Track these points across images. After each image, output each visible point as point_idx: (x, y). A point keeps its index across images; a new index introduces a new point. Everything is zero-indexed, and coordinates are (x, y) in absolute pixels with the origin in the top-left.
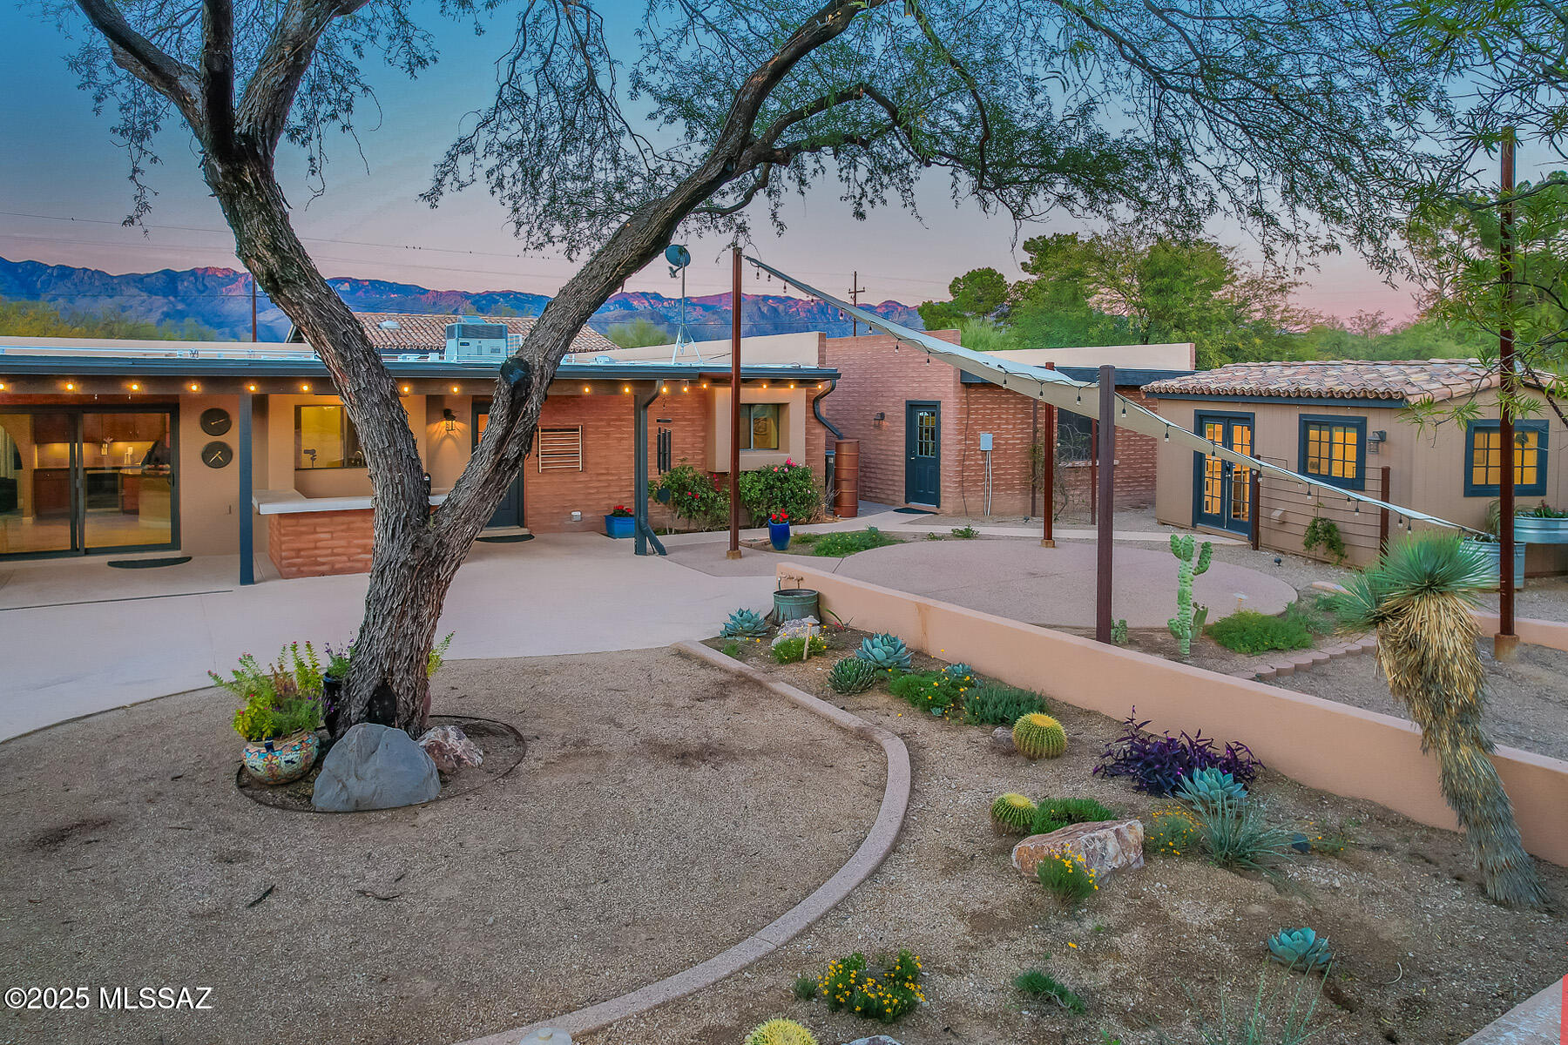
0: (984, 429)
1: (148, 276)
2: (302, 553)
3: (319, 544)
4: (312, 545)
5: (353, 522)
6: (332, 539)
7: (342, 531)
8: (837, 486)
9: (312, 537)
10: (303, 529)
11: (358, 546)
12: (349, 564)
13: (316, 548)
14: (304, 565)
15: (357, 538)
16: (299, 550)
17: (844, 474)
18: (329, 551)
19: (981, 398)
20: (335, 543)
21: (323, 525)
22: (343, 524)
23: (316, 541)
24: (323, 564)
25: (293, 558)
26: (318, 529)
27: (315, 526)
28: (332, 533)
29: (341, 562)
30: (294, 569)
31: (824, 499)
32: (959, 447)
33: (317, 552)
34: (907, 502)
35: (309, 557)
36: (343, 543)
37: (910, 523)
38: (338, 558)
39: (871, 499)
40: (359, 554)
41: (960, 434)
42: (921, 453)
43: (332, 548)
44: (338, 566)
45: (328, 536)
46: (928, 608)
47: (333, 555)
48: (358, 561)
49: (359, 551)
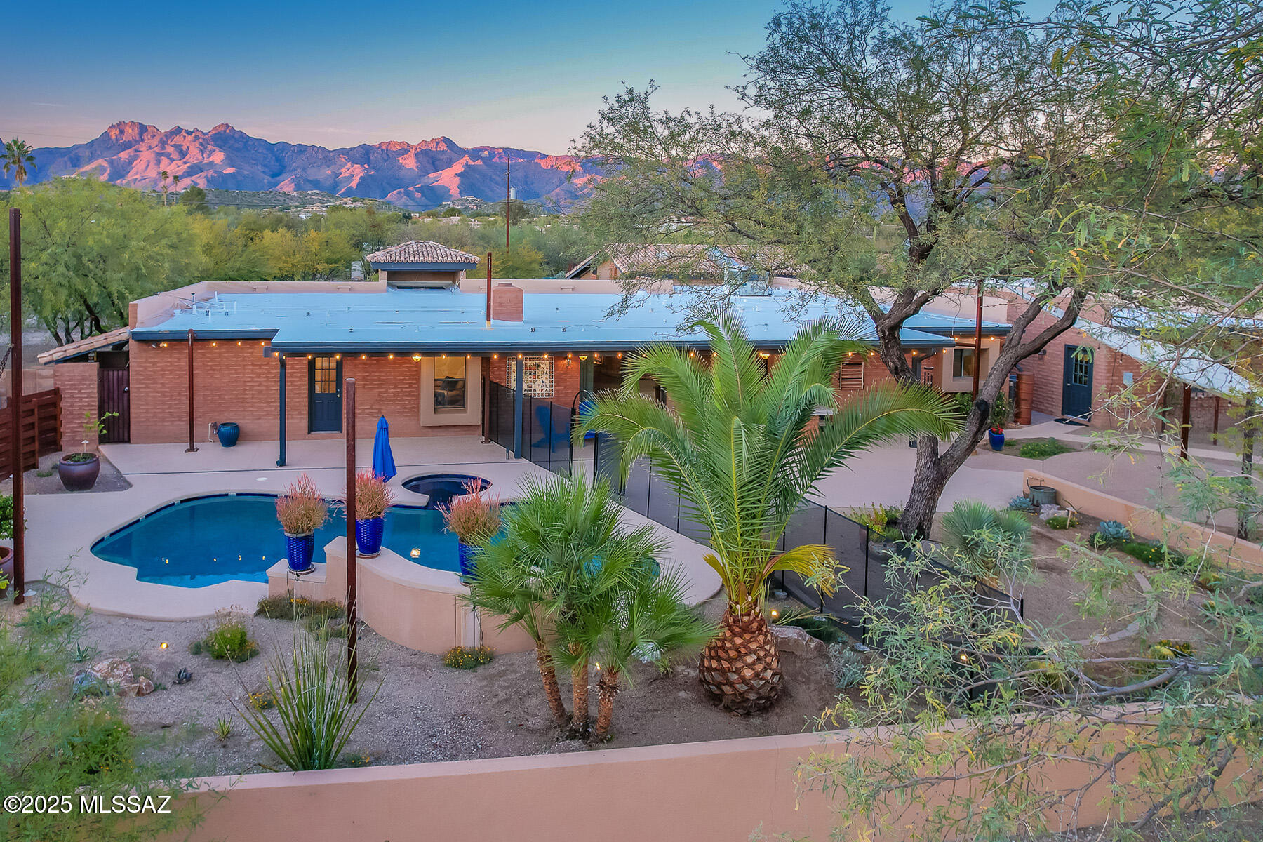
0: (1127, 369)
1: (352, 149)
8: (1018, 405)
17: (1023, 396)
31: (1011, 412)
32: (1107, 382)
34: (1063, 414)
37: (1071, 433)
39: (1041, 411)
41: (1108, 372)
42: (1076, 381)
46: (1133, 508)
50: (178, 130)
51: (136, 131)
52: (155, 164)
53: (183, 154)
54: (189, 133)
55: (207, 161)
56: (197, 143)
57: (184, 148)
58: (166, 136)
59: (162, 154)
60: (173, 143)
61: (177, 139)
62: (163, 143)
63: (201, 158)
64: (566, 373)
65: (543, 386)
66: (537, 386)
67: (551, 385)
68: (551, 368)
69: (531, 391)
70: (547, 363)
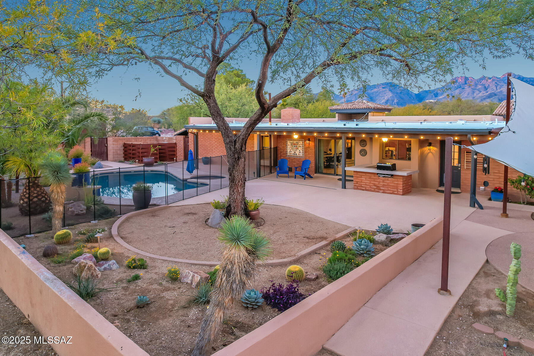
3: (362, 181)
4: (360, 181)
5: (372, 176)
6: (366, 180)
7: (368, 178)
11: (373, 184)
12: (370, 189)
13: (362, 182)
14: (359, 186)
15: (372, 181)
16: (357, 182)
18: (365, 184)
21: (364, 176)
22: (369, 176)
23: (362, 180)
24: (363, 187)
28: (366, 178)
30: (356, 187)
35: (360, 184)
36: (369, 182)
40: (373, 186)
43: (366, 183)
44: (367, 188)
45: (365, 179)
47: (366, 185)
48: (372, 188)
50: (484, 78)
51: (463, 80)
52: (472, 94)
53: (486, 89)
54: (490, 78)
55: (499, 90)
56: (494, 82)
57: (487, 86)
58: (478, 81)
59: (476, 89)
60: (481, 84)
61: (483, 82)
62: (476, 85)
63: (495, 89)
64: (309, 147)
65: (300, 152)
66: (297, 152)
67: (303, 153)
68: (303, 144)
69: (295, 154)
70: (301, 142)
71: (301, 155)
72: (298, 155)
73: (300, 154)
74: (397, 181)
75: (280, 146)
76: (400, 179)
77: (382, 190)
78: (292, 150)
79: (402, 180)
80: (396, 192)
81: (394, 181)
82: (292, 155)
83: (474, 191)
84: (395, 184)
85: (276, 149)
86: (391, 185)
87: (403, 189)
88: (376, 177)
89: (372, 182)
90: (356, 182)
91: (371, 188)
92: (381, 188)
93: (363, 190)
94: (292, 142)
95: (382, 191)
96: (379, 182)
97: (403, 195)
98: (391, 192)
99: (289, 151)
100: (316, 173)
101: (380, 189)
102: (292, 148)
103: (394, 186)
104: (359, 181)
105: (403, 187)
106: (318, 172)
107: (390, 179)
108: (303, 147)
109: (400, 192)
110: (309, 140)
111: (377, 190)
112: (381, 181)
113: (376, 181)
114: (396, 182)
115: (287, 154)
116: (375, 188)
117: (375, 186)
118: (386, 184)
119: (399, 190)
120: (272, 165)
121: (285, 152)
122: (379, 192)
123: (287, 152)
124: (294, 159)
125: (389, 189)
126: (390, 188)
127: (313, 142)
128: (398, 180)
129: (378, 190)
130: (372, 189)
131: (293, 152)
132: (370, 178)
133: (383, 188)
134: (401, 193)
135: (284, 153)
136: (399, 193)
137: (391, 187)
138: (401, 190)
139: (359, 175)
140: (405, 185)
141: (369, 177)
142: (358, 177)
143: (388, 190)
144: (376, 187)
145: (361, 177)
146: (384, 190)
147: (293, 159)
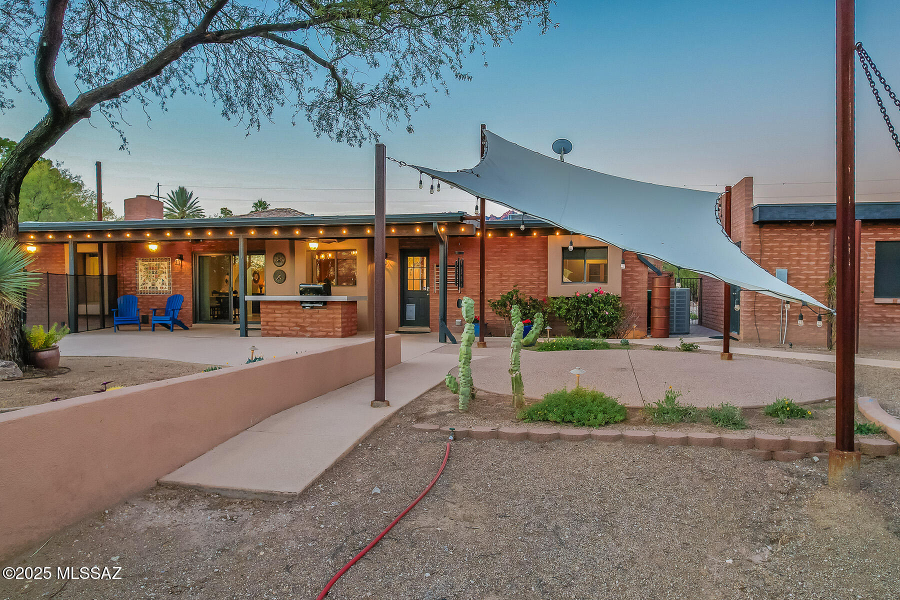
0: (781, 265)
2: (269, 324)
3: (276, 319)
4: (273, 320)
5: (291, 309)
6: (282, 317)
7: (286, 313)
9: (273, 315)
10: (270, 311)
11: (293, 322)
12: (289, 332)
13: (275, 322)
14: (270, 330)
15: (293, 318)
16: (268, 322)
18: (280, 324)
19: (778, 237)
20: (283, 319)
21: (278, 309)
22: (287, 309)
23: (275, 318)
24: (278, 330)
25: (265, 326)
26: (276, 312)
27: (274, 309)
28: (282, 314)
29: (286, 330)
30: (266, 332)
33: (275, 323)
35: (272, 326)
36: (287, 320)
38: (284, 328)
40: (294, 326)
43: (282, 322)
44: (284, 332)
45: (280, 315)
47: (282, 326)
49: (294, 325)
64: (181, 273)
65: (163, 284)
66: (158, 285)
67: (169, 284)
68: (169, 268)
69: (154, 288)
70: (166, 263)
71: (166, 288)
72: (159, 289)
73: (164, 286)
74: (334, 313)
75: (125, 274)
76: (337, 309)
77: (309, 331)
78: (147, 281)
79: (340, 311)
80: (332, 334)
81: (329, 314)
82: (148, 289)
83: (444, 317)
84: (330, 318)
85: (114, 279)
86: (323, 321)
87: (343, 328)
88: (298, 311)
89: (292, 320)
90: (265, 323)
91: (292, 330)
92: (308, 329)
93: (278, 336)
94: (147, 263)
95: (308, 334)
96: (305, 318)
97: (343, 337)
98: (325, 333)
99: (140, 282)
100: (195, 322)
101: (307, 331)
102: (147, 276)
103: (329, 323)
104: (270, 320)
105: (342, 323)
106: (200, 320)
107: (321, 311)
108: (169, 272)
109: (337, 331)
110: (181, 258)
111: (301, 333)
112: (308, 316)
113: (299, 318)
114: (332, 316)
115: (136, 288)
116: (297, 331)
117: (297, 326)
118: (315, 320)
119: (336, 329)
120: (107, 312)
121: (133, 286)
122: (304, 336)
123: (137, 284)
124: (153, 297)
125: (321, 328)
126: (323, 327)
127: (188, 261)
128: (335, 311)
129: (303, 332)
130: (294, 333)
131: (150, 285)
132: (289, 313)
133: (311, 329)
134: (340, 334)
135: (131, 288)
136: (336, 334)
137: (324, 325)
138: (339, 328)
139: (271, 309)
140: (345, 320)
141: (287, 311)
142: (269, 313)
143: (319, 331)
144: (299, 328)
145: (275, 313)
146: (312, 332)
147: (151, 299)
